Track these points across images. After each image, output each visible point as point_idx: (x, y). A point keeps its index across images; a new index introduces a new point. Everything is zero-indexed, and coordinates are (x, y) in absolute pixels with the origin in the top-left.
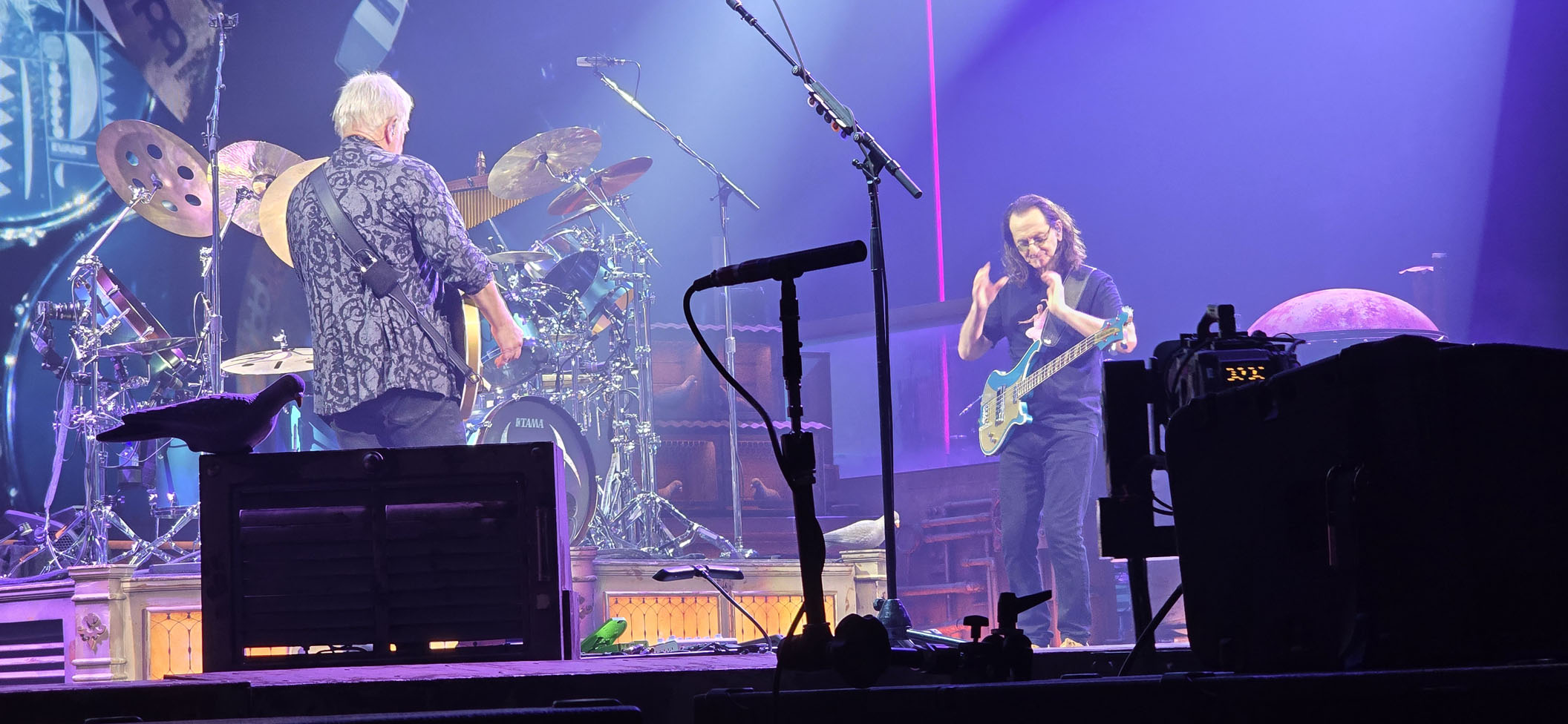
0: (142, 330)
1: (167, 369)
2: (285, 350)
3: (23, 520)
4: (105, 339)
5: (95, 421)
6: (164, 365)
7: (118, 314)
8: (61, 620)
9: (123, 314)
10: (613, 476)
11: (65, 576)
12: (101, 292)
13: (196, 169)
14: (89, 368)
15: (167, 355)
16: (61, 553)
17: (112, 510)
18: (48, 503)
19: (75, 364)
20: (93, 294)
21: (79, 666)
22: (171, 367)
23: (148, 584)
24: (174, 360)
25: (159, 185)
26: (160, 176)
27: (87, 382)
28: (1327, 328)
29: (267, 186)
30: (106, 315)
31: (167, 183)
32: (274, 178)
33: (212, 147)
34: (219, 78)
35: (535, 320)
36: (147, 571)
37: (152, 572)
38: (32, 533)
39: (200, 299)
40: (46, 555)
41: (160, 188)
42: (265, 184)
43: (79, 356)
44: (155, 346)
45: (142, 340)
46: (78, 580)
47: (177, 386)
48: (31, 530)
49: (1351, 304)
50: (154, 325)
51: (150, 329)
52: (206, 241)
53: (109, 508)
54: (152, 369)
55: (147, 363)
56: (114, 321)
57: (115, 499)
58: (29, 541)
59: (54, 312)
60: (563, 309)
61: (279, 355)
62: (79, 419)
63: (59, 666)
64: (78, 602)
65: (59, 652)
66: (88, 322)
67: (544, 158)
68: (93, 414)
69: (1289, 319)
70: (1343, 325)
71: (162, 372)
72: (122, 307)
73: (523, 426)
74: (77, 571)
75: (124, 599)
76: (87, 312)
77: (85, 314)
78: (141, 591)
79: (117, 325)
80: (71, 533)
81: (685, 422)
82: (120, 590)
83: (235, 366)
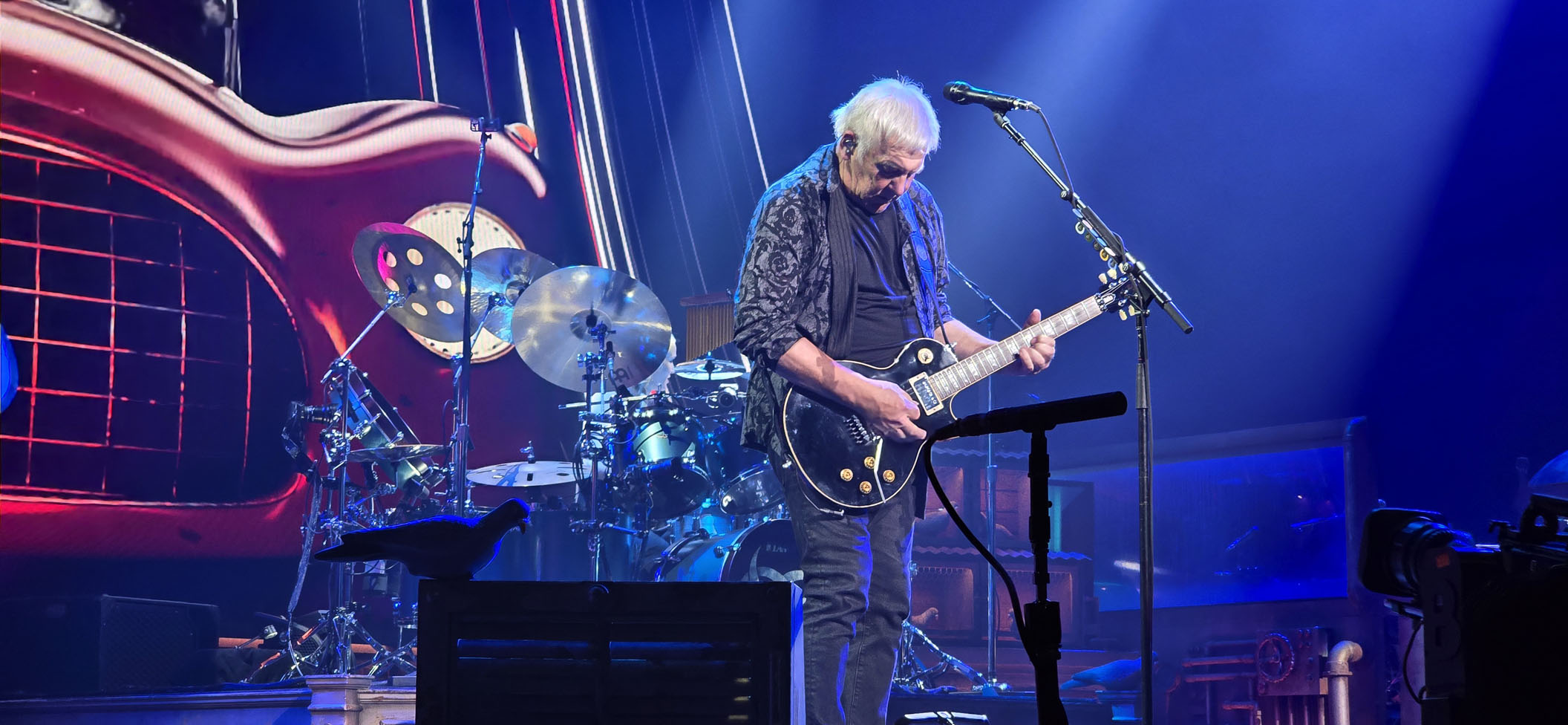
0: (393, 437)
1: (415, 476)
2: (532, 462)
3: (270, 622)
4: (355, 444)
5: (341, 527)
6: (414, 471)
7: (369, 419)
9: (374, 421)
11: (304, 683)
12: (355, 398)
14: (339, 472)
15: (416, 462)
16: (303, 659)
17: (355, 617)
18: (291, 607)
19: (325, 468)
20: (344, 398)
22: (419, 475)
23: (385, 696)
24: (423, 467)
25: (414, 289)
26: (415, 280)
27: (336, 485)
29: (520, 294)
31: (423, 288)
32: (527, 285)
36: (385, 682)
37: (390, 684)
38: (276, 637)
39: (449, 407)
40: (288, 661)
41: (414, 292)
42: (518, 292)
43: (329, 460)
44: (404, 452)
45: (392, 446)
46: (318, 689)
47: (424, 494)
48: (276, 633)
50: (403, 430)
51: (400, 434)
53: (352, 615)
54: (401, 477)
55: (396, 471)
56: (365, 426)
57: (360, 605)
58: (274, 644)
59: (306, 414)
61: (528, 468)
62: (326, 524)
64: (316, 711)
66: (338, 425)
68: (339, 519)
71: (410, 479)
72: (374, 411)
73: (774, 550)
74: (315, 680)
75: (360, 710)
76: (337, 414)
77: (335, 418)
78: (378, 703)
79: (367, 430)
80: (316, 637)
81: (944, 549)
82: (357, 701)
83: (489, 475)
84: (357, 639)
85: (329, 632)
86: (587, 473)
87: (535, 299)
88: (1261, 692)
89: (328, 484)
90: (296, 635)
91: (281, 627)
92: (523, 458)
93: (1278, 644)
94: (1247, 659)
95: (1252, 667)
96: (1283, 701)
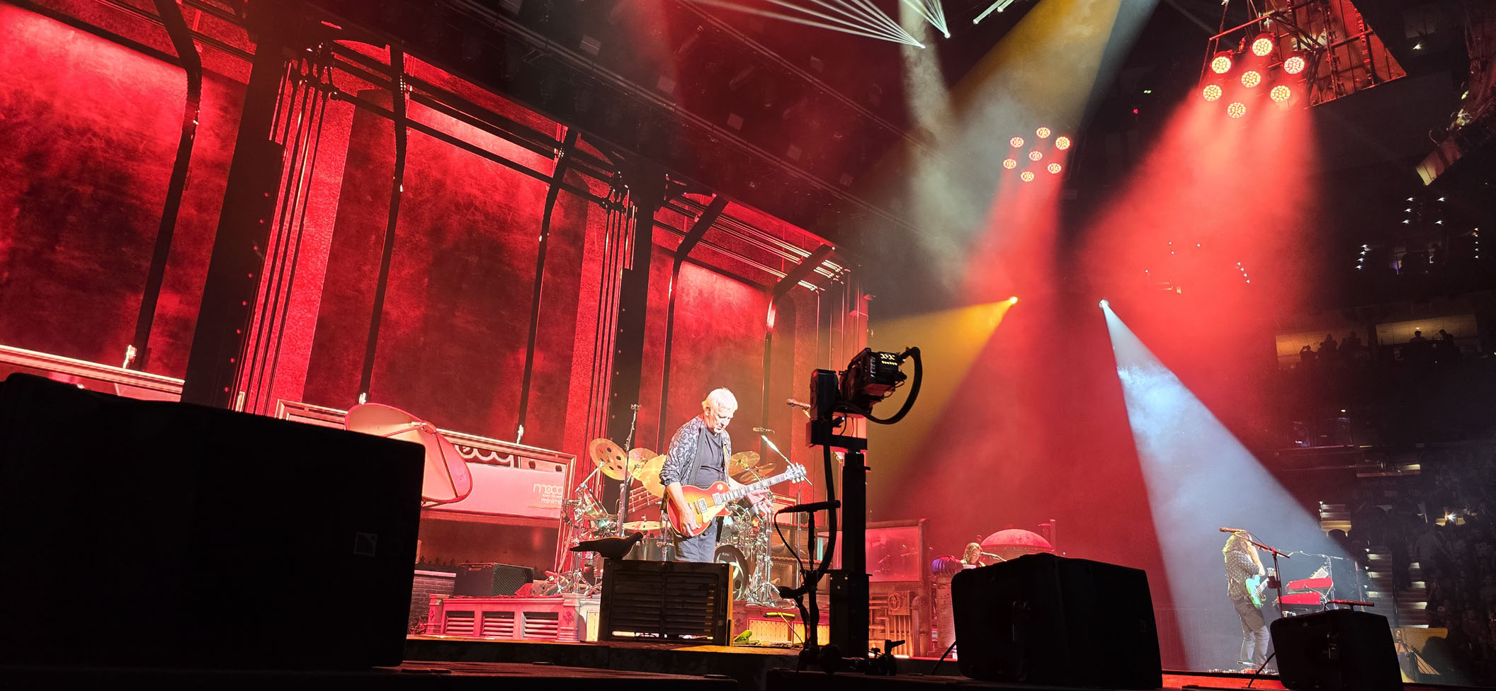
0: (598, 511)
2: (645, 521)
3: (551, 575)
4: (585, 513)
6: (603, 524)
7: (590, 505)
8: (557, 613)
9: (592, 505)
10: (756, 575)
11: (562, 597)
12: (586, 497)
13: (622, 456)
14: (579, 523)
16: (562, 588)
17: (581, 574)
18: (559, 570)
19: (574, 521)
20: (583, 497)
21: (562, 630)
22: (606, 525)
23: (589, 602)
24: (608, 522)
25: (609, 461)
26: (610, 458)
27: (578, 527)
28: (1012, 543)
30: (586, 505)
31: (612, 461)
32: (648, 461)
33: (628, 449)
34: (633, 427)
35: (733, 518)
36: (590, 597)
37: (592, 598)
38: (553, 580)
39: (619, 501)
40: (557, 588)
42: (645, 464)
43: (576, 519)
44: (601, 516)
45: (598, 514)
46: (566, 598)
47: (608, 531)
49: (1021, 535)
50: (603, 510)
51: (601, 511)
52: (622, 482)
54: (600, 525)
55: (599, 523)
58: (552, 582)
59: (568, 503)
60: (742, 514)
61: (643, 523)
63: (556, 629)
64: (565, 607)
65: (556, 624)
66: (580, 507)
67: (740, 461)
69: (998, 539)
70: (1018, 542)
71: (603, 526)
72: (593, 502)
74: (565, 594)
75: (580, 606)
76: (580, 503)
77: (579, 504)
78: (587, 604)
79: (590, 509)
80: (567, 580)
81: (782, 558)
82: (580, 603)
83: (628, 526)
84: (581, 582)
85: (572, 579)
86: (664, 526)
87: (650, 467)
88: (889, 613)
89: (576, 527)
90: (560, 579)
91: (555, 577)
92: (643, 520)
93: (895, 597)
94: (885, 602)
95: (887, 604)
96: (897, 616)
